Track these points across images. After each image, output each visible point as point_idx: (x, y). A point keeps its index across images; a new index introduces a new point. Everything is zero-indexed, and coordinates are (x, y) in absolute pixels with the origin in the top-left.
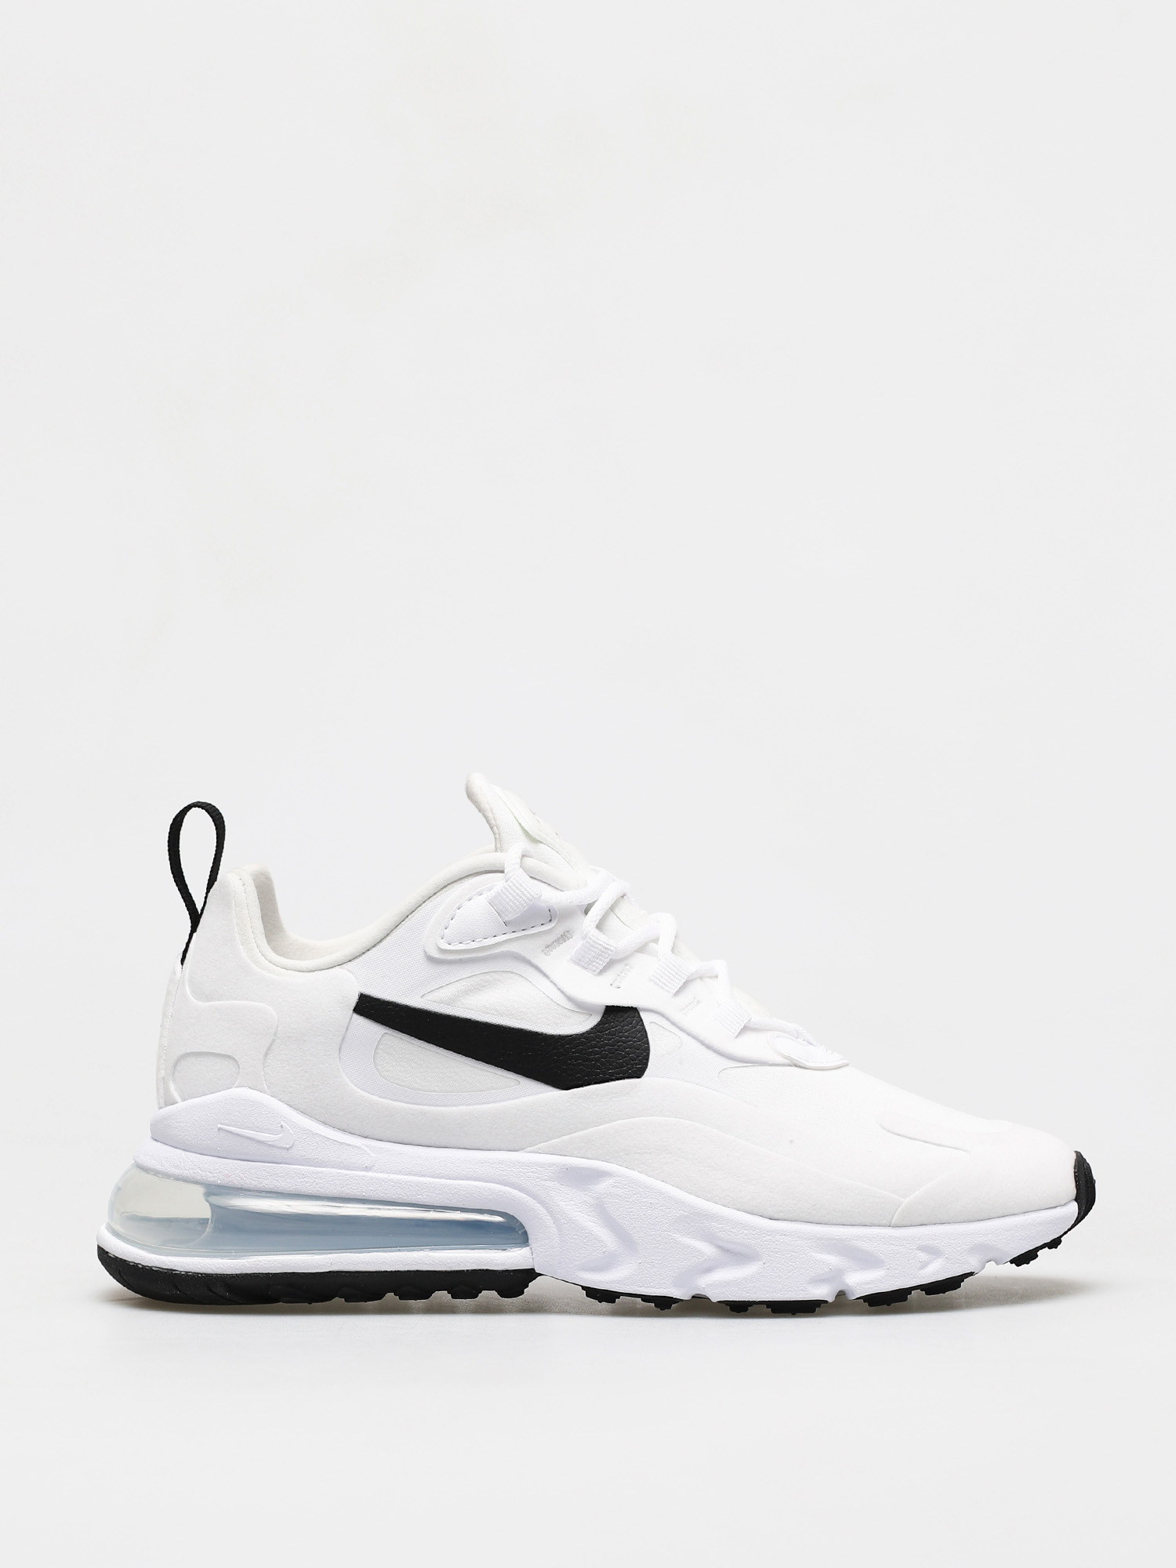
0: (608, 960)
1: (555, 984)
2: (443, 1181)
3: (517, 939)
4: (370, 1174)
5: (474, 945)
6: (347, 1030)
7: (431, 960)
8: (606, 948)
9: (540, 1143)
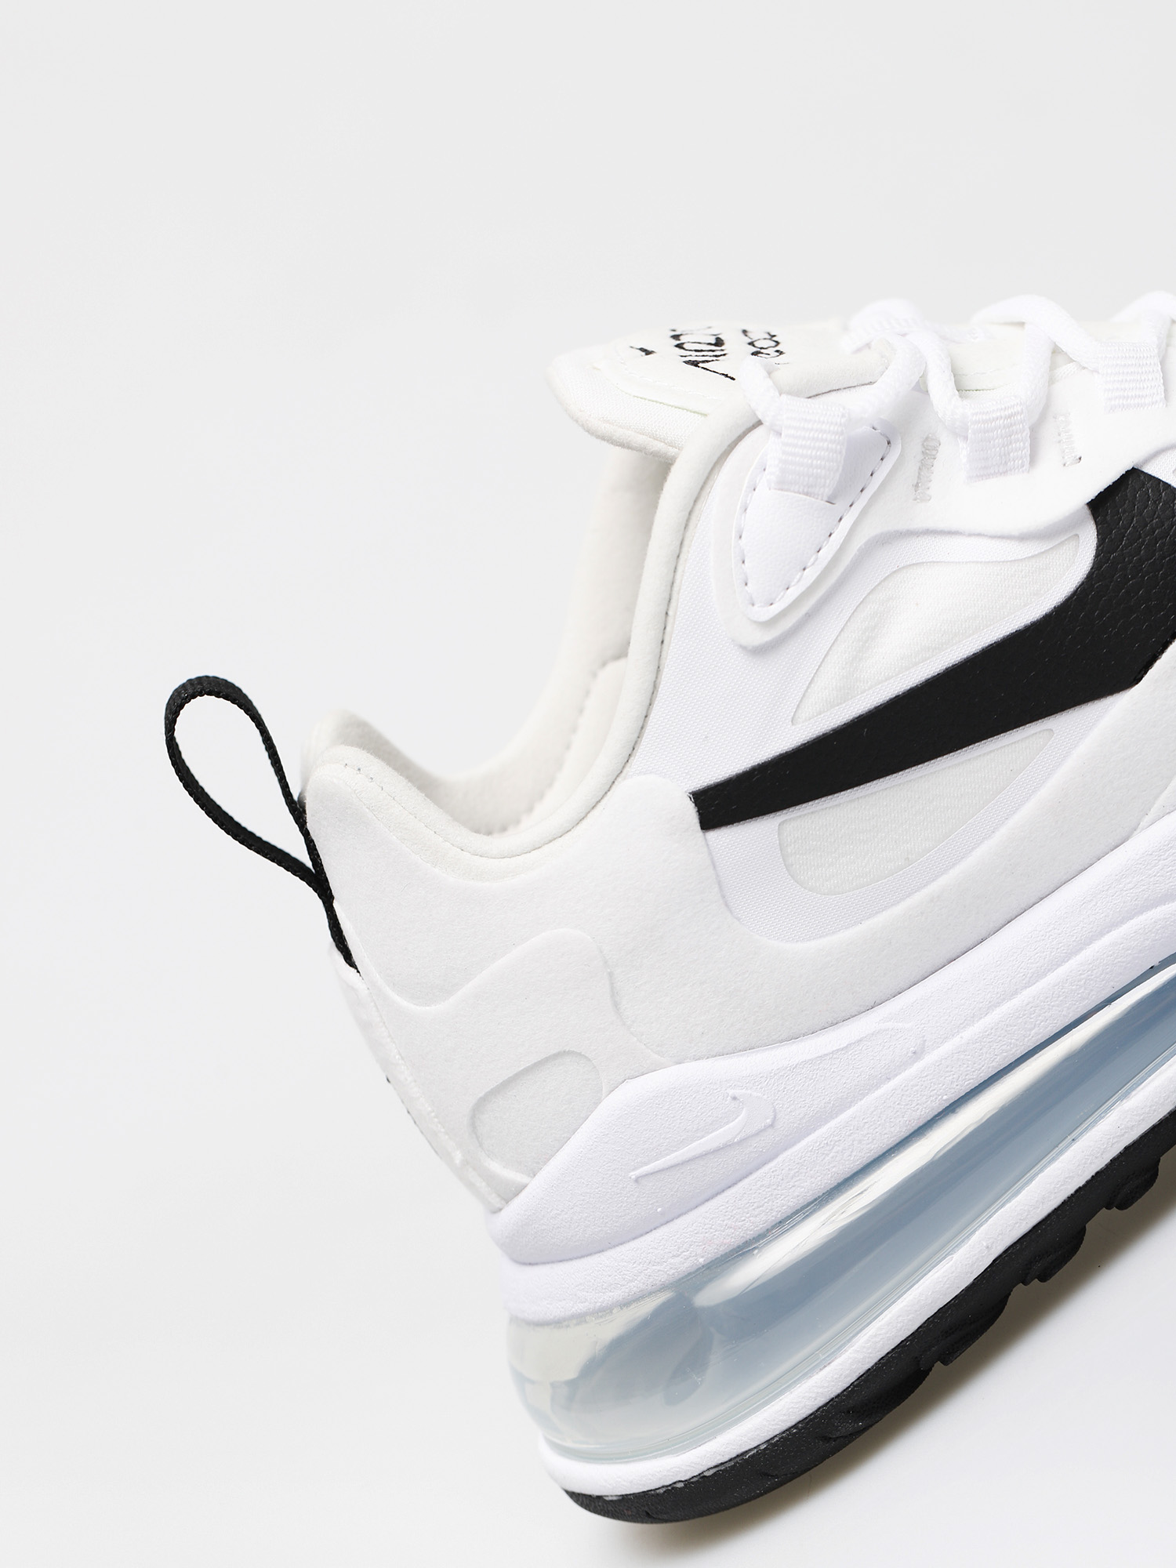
0: (1027, 432)
1: (979, 535)
2: (1052, 978)
3: (864, 512)
4: (929, 1059)
5: (811, 575)
6: (714, 867)
7: (760, 651)
8: (1010, 417)
9: (1157, 797)
